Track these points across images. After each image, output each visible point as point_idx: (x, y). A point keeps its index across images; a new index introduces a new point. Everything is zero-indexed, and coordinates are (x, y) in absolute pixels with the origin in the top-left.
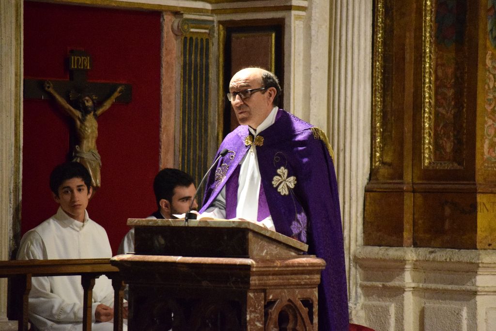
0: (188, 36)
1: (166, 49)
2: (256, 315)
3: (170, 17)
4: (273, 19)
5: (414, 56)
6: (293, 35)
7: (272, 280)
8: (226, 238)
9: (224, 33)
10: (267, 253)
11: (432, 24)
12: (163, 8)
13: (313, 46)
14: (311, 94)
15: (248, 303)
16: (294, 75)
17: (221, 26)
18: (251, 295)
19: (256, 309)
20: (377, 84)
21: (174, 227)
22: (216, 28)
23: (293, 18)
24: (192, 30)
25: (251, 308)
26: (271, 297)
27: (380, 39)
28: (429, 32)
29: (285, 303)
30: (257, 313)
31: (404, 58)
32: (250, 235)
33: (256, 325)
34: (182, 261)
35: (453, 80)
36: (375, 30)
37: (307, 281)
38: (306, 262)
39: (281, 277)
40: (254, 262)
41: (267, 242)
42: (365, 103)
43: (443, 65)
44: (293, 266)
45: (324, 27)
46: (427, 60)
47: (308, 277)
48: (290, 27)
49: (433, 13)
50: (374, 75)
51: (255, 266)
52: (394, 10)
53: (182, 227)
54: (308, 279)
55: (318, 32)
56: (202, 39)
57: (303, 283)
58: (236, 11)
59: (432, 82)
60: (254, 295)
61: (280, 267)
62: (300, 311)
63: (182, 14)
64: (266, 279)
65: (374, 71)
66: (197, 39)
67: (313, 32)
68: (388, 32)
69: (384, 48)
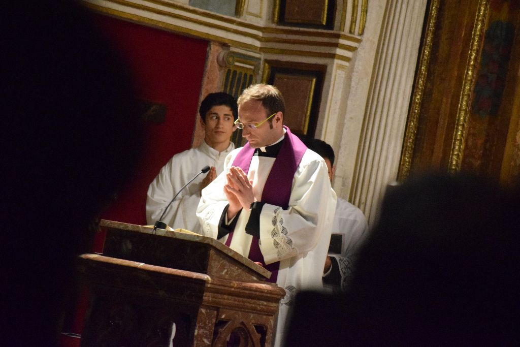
0: (232, 69)
1: (208, 78)
2: (205, 332)
3: (217, 48)
4: (316, 65)
5: (448, 123)
6: (332, 83)
7: (226, 300)
8: (188, 251)
9: (269, 72)
10: (227, 273)
11: (470, 93)
12: (211, 38)
13: (351, 97)
14: (341, 144)
15: (199, 319)
16: (328, 122)
17: (267, 65)
18: (203, 311)
19: (205, 325)
20: (409, 144)
21: (143, 233)
22: (262, 66)
23: (335, 66)
24: (237, 64)
25: (201, 324)
26: (223, 316)
27: (418, 100)
28: (466, 101)
29: (237, 324)
30: (206, 329)
31: (437, 122)
32: (212, 252)
33: (203, 342)
34: (143, 267)
35: (481, 152)
36: (415, 91)
37: (264, 307)
38: (265, 288)
39: (237, 298)
40: (210, 278)
41: (229, 262)
42: (393, 161)
43: (474, 135)
44: (250, 289)
45: (365, 80)
46: (460, 128)
47: (265, 303)
48: (331, 74)
49: (473, 83)
50: (407, 134)
51: (210, 282)
52: (436, 74)
53: (150, 235)
54: (265, 306)
55: (358, 84)
56: (246, 75)
57: (259, 308)
58: (283, 52)
59: (461, 150)
60: (207, 313)
61: (237, 288)
62: (252, 336)
63: (230, 46)
64: (220, 297)
65: (407, 130)
66: (241, 73)
67: (353, 84)
68: (427, 94)
69: (421, 110)
